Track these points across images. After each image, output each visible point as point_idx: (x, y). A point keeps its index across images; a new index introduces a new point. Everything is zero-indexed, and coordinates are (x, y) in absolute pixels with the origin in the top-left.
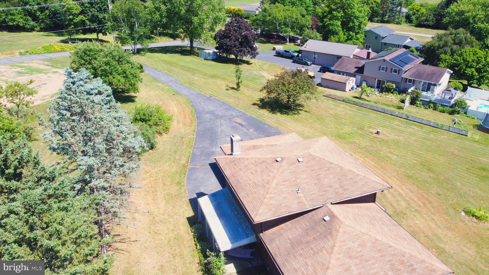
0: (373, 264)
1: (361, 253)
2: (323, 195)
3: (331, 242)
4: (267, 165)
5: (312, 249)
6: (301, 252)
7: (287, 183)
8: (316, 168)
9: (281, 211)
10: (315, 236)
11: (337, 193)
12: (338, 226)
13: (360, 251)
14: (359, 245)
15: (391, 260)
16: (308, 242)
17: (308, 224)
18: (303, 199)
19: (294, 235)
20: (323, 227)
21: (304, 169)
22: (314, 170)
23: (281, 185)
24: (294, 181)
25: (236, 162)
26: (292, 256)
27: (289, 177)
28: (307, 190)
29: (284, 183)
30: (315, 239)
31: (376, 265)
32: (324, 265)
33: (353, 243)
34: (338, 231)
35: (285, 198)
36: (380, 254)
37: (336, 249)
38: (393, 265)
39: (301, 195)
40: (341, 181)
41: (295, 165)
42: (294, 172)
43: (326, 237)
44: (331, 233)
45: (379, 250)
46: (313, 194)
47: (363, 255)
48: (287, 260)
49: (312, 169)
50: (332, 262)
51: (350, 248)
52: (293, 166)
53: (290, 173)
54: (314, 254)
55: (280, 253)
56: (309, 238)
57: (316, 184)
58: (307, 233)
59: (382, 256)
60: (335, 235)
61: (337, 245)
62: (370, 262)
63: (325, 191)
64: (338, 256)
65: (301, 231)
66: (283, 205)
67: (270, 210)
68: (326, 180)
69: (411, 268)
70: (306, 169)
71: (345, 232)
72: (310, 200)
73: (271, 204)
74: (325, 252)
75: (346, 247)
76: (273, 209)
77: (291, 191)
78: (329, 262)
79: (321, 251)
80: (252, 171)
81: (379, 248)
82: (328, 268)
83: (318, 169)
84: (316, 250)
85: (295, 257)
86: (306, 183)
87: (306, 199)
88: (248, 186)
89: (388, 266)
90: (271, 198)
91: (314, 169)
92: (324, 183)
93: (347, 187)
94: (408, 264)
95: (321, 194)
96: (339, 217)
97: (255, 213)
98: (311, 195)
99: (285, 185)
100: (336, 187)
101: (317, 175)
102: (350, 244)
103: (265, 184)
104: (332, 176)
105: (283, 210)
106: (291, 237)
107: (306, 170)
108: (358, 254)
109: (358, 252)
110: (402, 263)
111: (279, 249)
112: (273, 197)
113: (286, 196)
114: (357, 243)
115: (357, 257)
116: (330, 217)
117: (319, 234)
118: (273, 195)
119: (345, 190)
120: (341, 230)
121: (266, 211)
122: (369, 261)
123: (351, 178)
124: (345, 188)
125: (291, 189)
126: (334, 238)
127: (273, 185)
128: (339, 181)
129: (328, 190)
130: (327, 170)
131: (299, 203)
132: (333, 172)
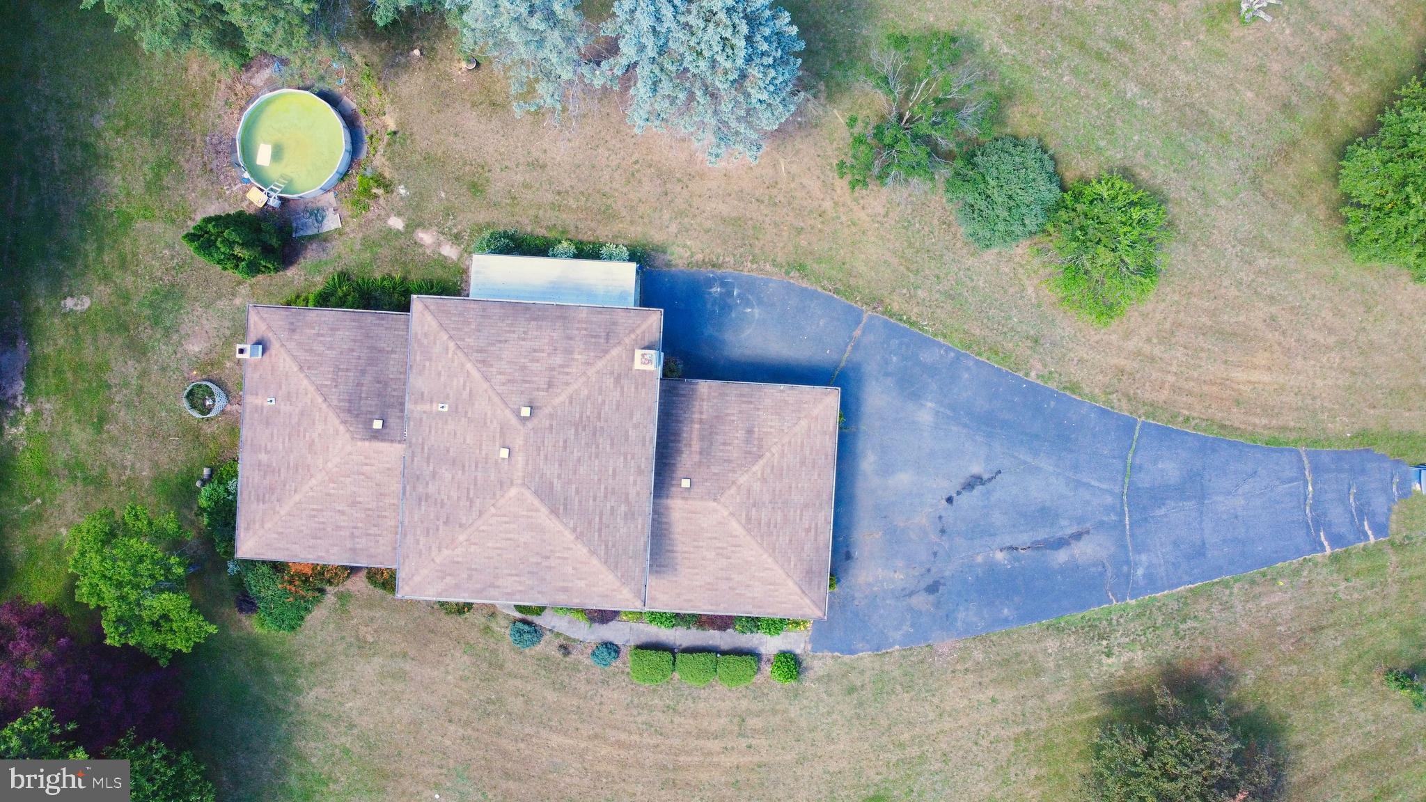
0: (283, 443)
1: (302, 435)
2: (423, 448)
3: (335, 403)
4: (535, 386)
5: (347, 370)
6: (355, 354)
7: (465, 394)
8: (479, 475)
9: (418, 353)
10: (364, 388)
11: (418, 478)
12: (351, 429)
13: (304, 436)
14: (313, 441)
16: (363, 372)
17: (395, 393)
18: (426, 407)
19: (392, 362)
20: (369, 409)
21: (484, 447)
22: (476, 466)
23: (465, 382)
24: (466, 412)
25: (602, 341)
26: (359, 338)
27: (476, 406)
28: (440, 425)
29: (468, 389)
30: (359, 385)
31: (281, 447)
32: (309, 368)
34: (344, 422)
35: (439, 374)
36: (292, 464)
37: (320, 400)
38: (273, 471)
39: (435, 407)
41: (498, 435)
42: (485, 423)
43: (350, 401)
44: (349, 411)
46: (430, 432)
47: (298, 436)
48: (361, 327)
49: (480, 465)
50: (305, 382)
51: (314, 423)
52: (498, 430)
53: (486, 414)
54: (337, 367)
55: (378, 325)
56: (367, 379)
57: (448, 451)
58: (379, 382)
59: (289, 464)
60: (341, 415)
61: (324, 406)
62: (287, 439)
63: (428, 458)
64: (309, 396)
65: (391, 376)
66: (427, 364)
67: (426, 335)
68: (448, 476)
69: (261, 497)
70: (484, 452)
71: (337, 432)
72: (421, 419)
73: (435, 343)
74: (326, 383)
75: (317, 418)
76: (425, 342)
77: (448, 395)
78: (307, 376)
79: (333, 380)
80: (545, 355)
81: (300, 470)
82: (301, 368)
83: (476, 478)
84: (340, 373)
85: (355, 341)
86: (455, 434)
87: (425, 412)
88: (508, 329)
90: (447, 349)
91: (479, 469)
92: (444, 468)
93: (423, 508)
94: (267, 496)
95: (426, 448)
96: (367, 444)
97: (432, 307)
98: (430, 427)
99: (464, 389)
100: (430, 486)
101: (464, 466)
102: (319, 427)
103: (485, 355)
104: (454, 494)
105: (418, 358)
106: (393, 356)
107: (481, 450)
108: (302, 429)
109: (305, 431)
110: (271, 490)
111: (386, 329)
112: (447, 353)
113: (442, 379)
114: (316, 440)
115: (299, 424)
116: (378, 431)
117: (363, 395)
118: (450, 356)
119: (420, 500)
120: (342, 428)
121: (426, 328)
122: (290, 439)
123: (438, 530)
124: (423, 503)
125: (451, 395)
126: (338, 411)
127: (469, 366)
128: (439, 501)
129: (428, 463)
130: (468, 493)
131: (422, 394)
132: (461, 504)
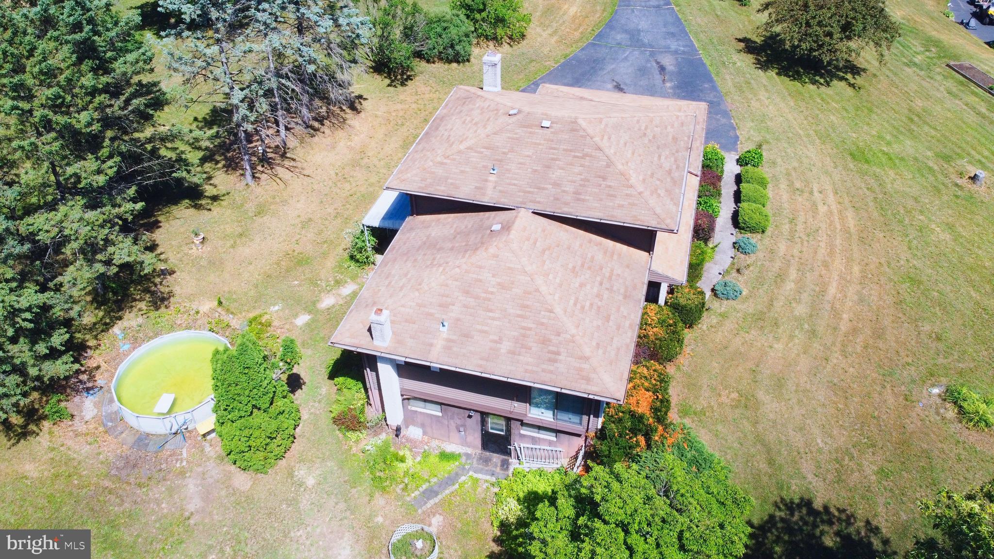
1: (490, 296)
3: (464, 260)
4: (493, 116)
5: (434, 259)
6: (420, 258)
8: (563, 147)
10: (457, 245)
11: (557, 199)
12: (495, 244)
15: (530, 329)
16: (440, 249)
17: (470, 226)
18: (490, 185)
19: (439, 234)
20: (479, 237)
21: (538, 141)
22: (555, 149)
26: (405, 258)
27: (500, 144)
28: (510, 176)
29: (482, 150)
30: (452, 248)
31: (497, 323)
32: (420, 284)
33: (494, 276)
34: (487, 250)
35: (462, 172)
36: (519, 312)
37: (456, 270)
38: (525, 336)
39: (492, 178)
40: (586, 183)
41: (529, 130)
42: (517, 139)
43: (466, 251)
44: (476, 249)
45: (524, 307)
46: (514, 185)
47: (489, 300)
48: (395, 261)
49: (554, 146)
50: (433, 284)
51: (480, 281)
52: (525, 129)
53: (509, 138)
54: (427, 267)
56: (447, 245)
57: (536, 171)
58: (455, 238)
59: (520, 316)
60: (478, 253)
61: (464, 266)
62: (491, 314)
64: (449, 282)
65: (452, 232)
66: (450, 181)
68: (559, 173)
69: (553, 356)
70: (542, 142)
71: (496, 256)
73: (433, 173)
74: (441, 270)
75: (475, 276)
76: (429, 181)
77: (483, 166)
79: (440, 266)
80: (469, 118)
81: (529, 303)
83: (564, 150)
84: (435, 263)
86: (521, 163)
87: (494, 188)
88: (439, 138)
89: (516, 334)
90: (442, 164)
91: (558, 146)
92: (551, 176)
93: (587, 198)
94: (551, 348)
95: (528, 189)
96: (512, 231)
97: (400, 176)
98: (510, 184)
99: (482, 153)
100: (567, 189)
101: (553, 159)
102: (486, 276)
103: (456, 142)
104: (577, 169)
105: (443, 188)
106: (433, 235)
107: (540, 144)
108: (484, 295)
109: (486, 292)
110: (545, 341)
112: (445, 164)
113: (467, 169)
114: (499, 280)
115: (477, 298)
116: (502, 226)
117: (464, 244)
118: (449, 161)
119: (578, 200)
120: (492, 250)
121: (417, 179)
123: (610, 187)
124: (583, 197)
126: (473, 256)
127: (463, 147)
130: (578, 157)
132: (587, 164)
